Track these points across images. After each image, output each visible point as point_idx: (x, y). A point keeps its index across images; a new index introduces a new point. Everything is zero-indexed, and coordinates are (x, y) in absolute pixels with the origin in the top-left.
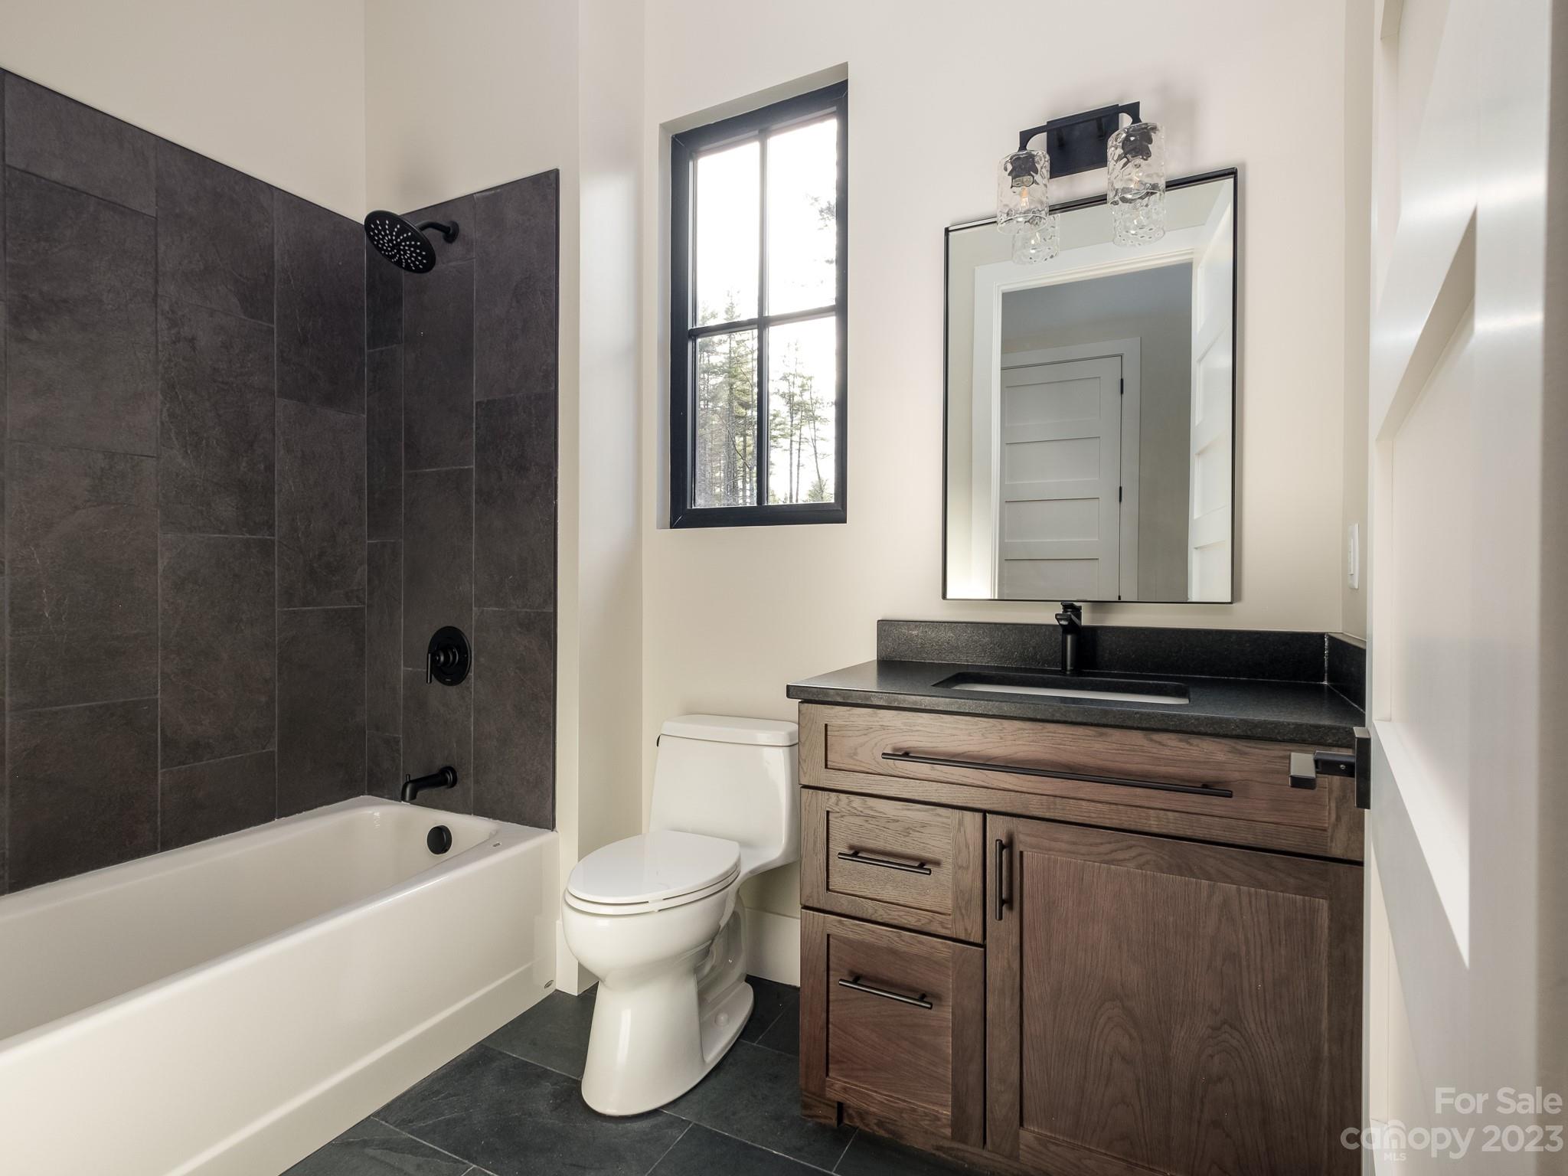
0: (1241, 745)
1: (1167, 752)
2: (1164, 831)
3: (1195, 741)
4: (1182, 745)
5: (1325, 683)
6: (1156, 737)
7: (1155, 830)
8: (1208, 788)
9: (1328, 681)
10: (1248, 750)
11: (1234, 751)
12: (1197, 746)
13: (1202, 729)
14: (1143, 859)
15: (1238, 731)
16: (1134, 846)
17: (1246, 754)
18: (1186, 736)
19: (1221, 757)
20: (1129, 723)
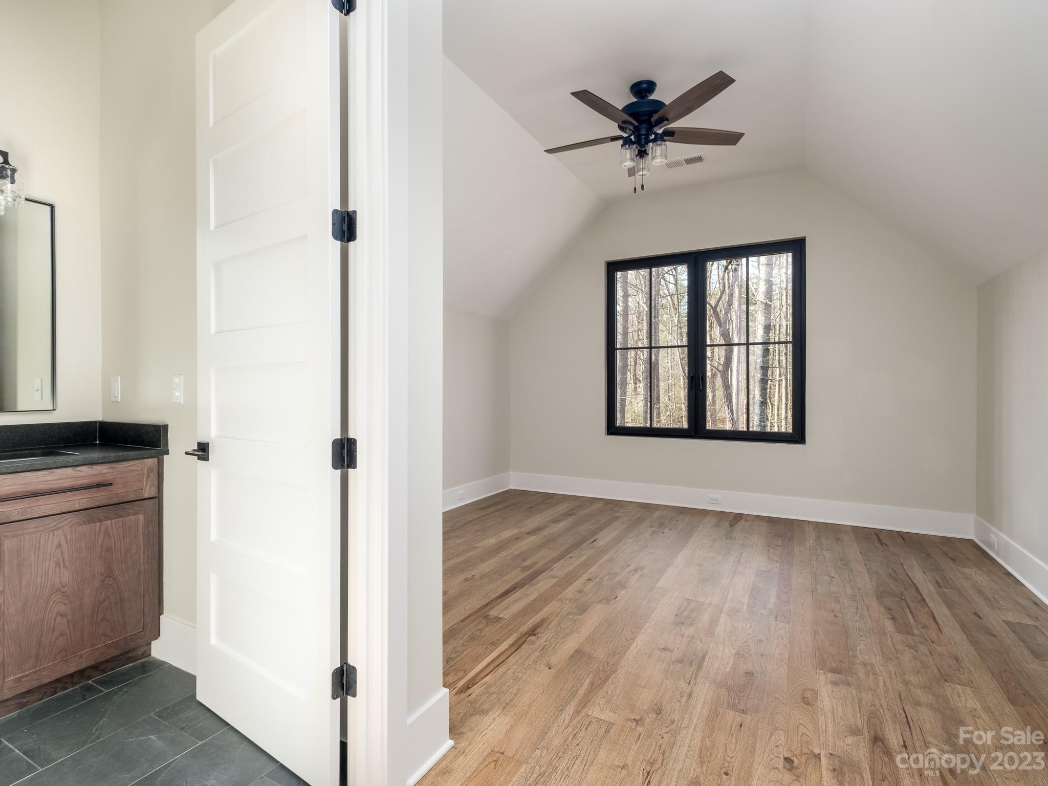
0: (113, 465)
1: (83, 474)
2: (82, 508)
3: (95, 467)
4: (89, 470)
5: (98, 442)
6: (78, 468)
7: (78, 509)
8: (99, 485)
9: (99, 441)
10: (115, 466)
11: (111, 468)
12: (96, 469)
13: (100, 461)
14: (72, 523)
15: (115, 459)
16: (68, 518)
17: (115, 468)
18: (90, 466)
19: (105, 471)
20: (68, 464)
